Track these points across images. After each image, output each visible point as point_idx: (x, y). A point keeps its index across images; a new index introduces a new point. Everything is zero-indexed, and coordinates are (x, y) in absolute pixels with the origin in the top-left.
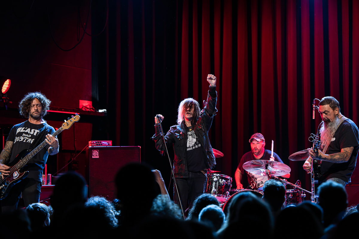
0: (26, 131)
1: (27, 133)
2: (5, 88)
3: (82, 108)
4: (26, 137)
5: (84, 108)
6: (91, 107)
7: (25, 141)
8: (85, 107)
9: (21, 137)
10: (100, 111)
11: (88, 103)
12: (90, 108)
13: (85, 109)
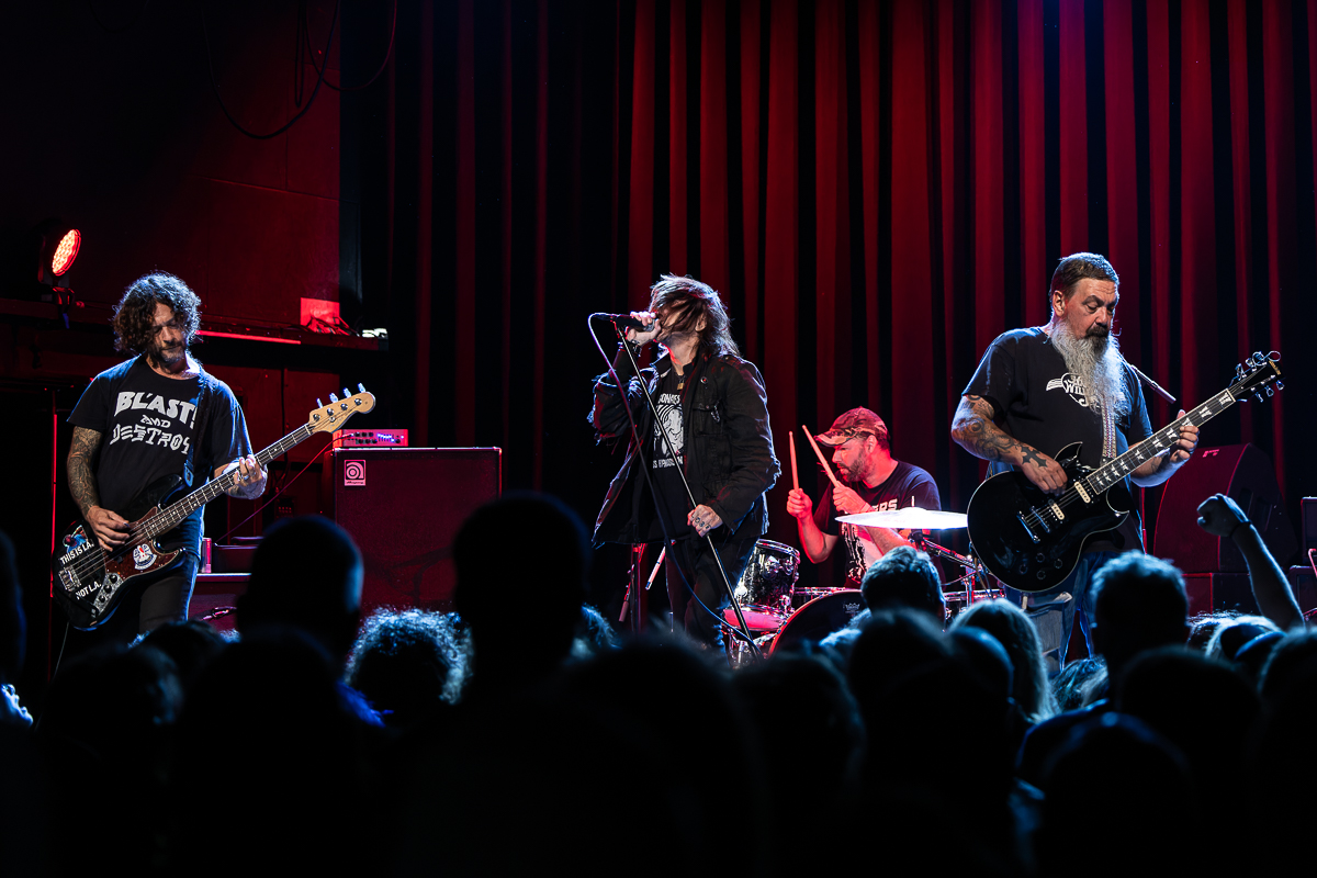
0: (151, 407)
1: (154, 414)
2: (62, 259)
3: (310, 323)
4: (153, 426)
5: (314, 322)
6: (338, 322)
7: (150, 442)
8: (318, 319)
9: (137, 426)
10: (367, 334)
11: (328, 306)
12: (336, 325)
13: (318, 327)
